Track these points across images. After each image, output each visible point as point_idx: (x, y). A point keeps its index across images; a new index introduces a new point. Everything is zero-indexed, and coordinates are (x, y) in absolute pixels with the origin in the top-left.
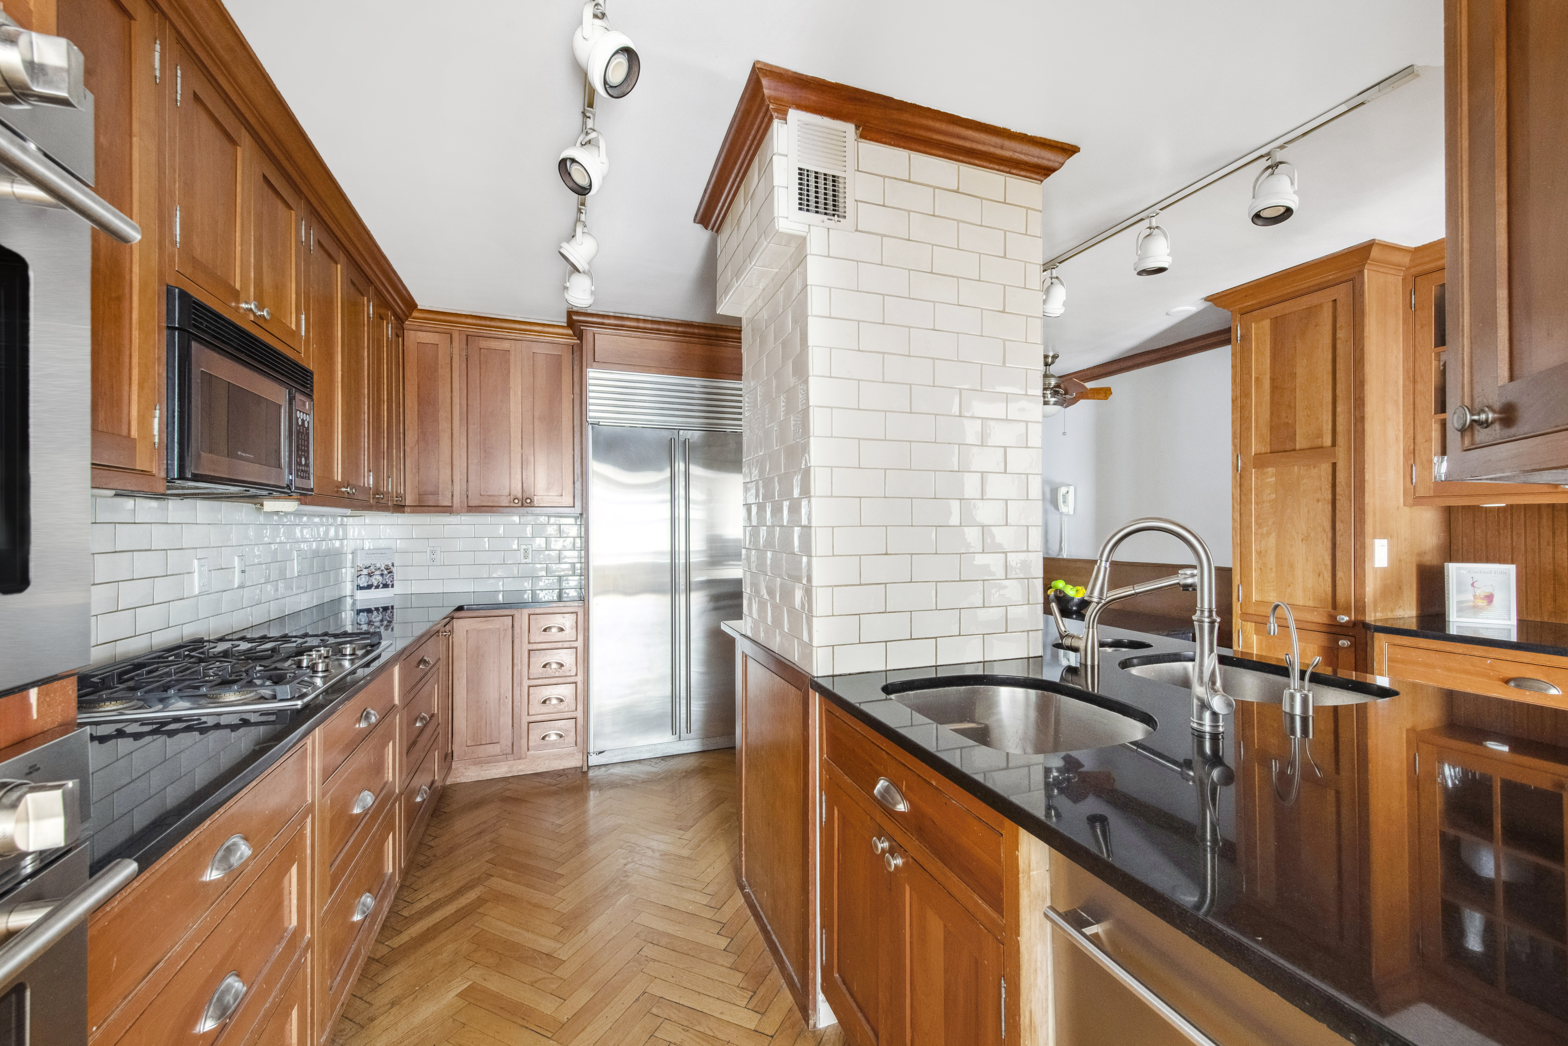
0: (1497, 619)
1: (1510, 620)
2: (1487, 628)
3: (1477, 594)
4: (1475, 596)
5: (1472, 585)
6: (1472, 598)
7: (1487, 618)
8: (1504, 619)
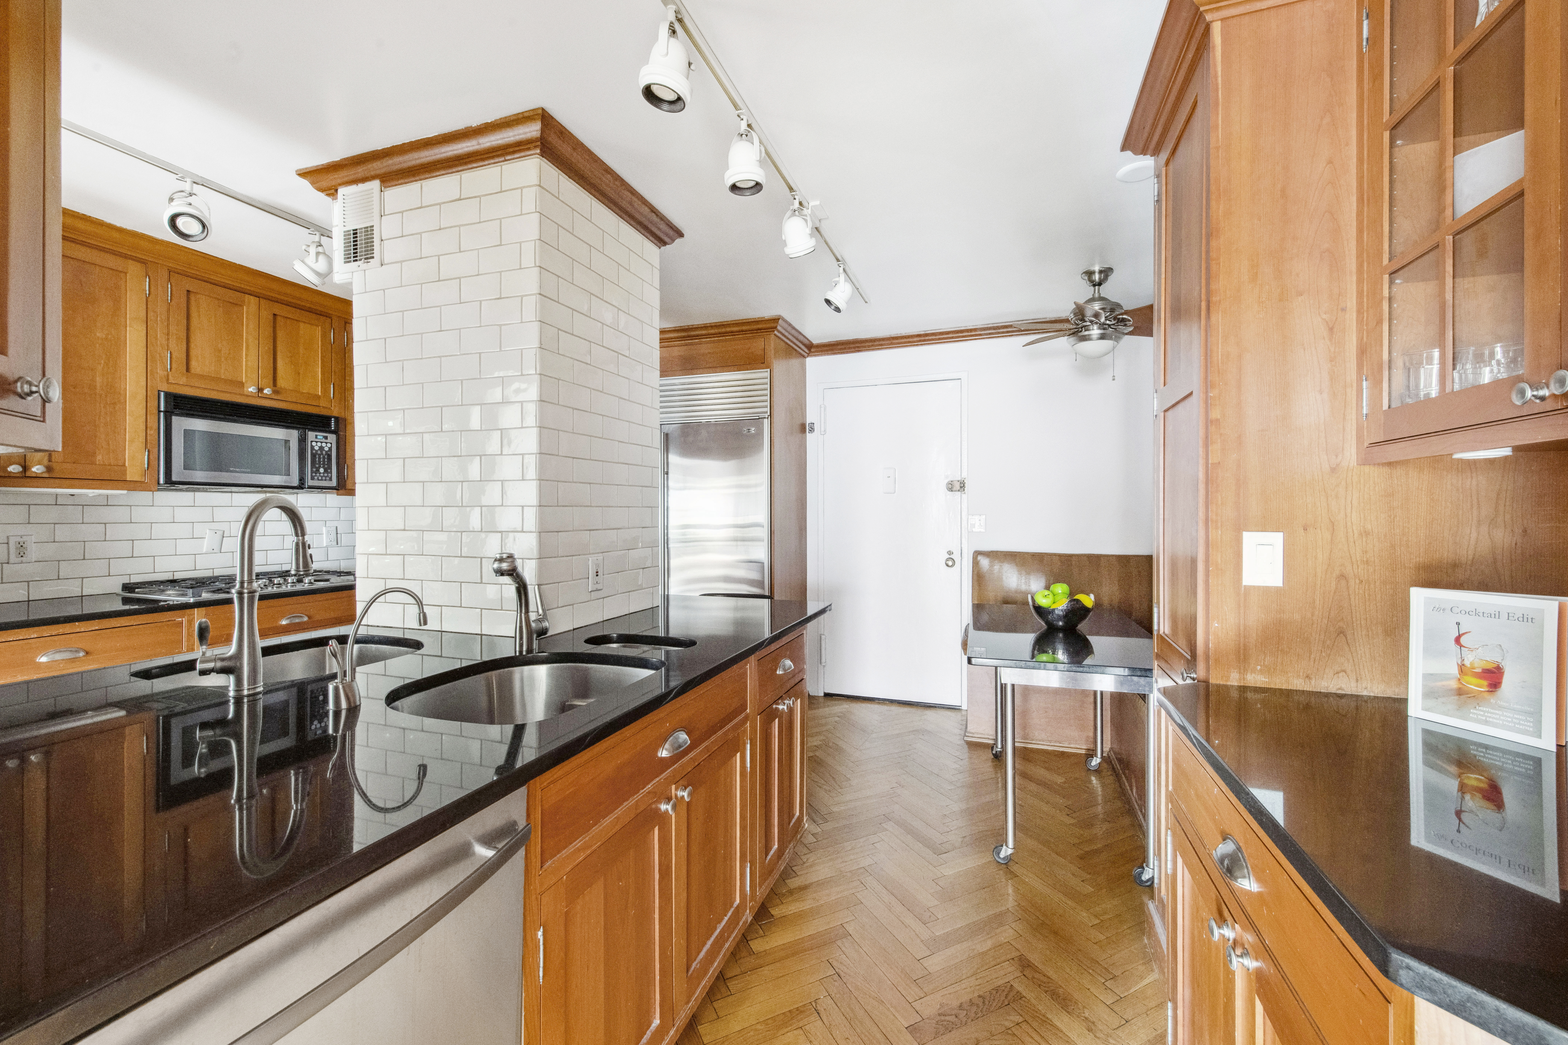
0: (1510, 729)
1: (1540, 737)
2: (1487, 747)
3: (1467, 663)
4: (1462, 668)
5: (1458, 640)
6: (1455, 671)
7: (1486, 723)
8: (1525, 732)
